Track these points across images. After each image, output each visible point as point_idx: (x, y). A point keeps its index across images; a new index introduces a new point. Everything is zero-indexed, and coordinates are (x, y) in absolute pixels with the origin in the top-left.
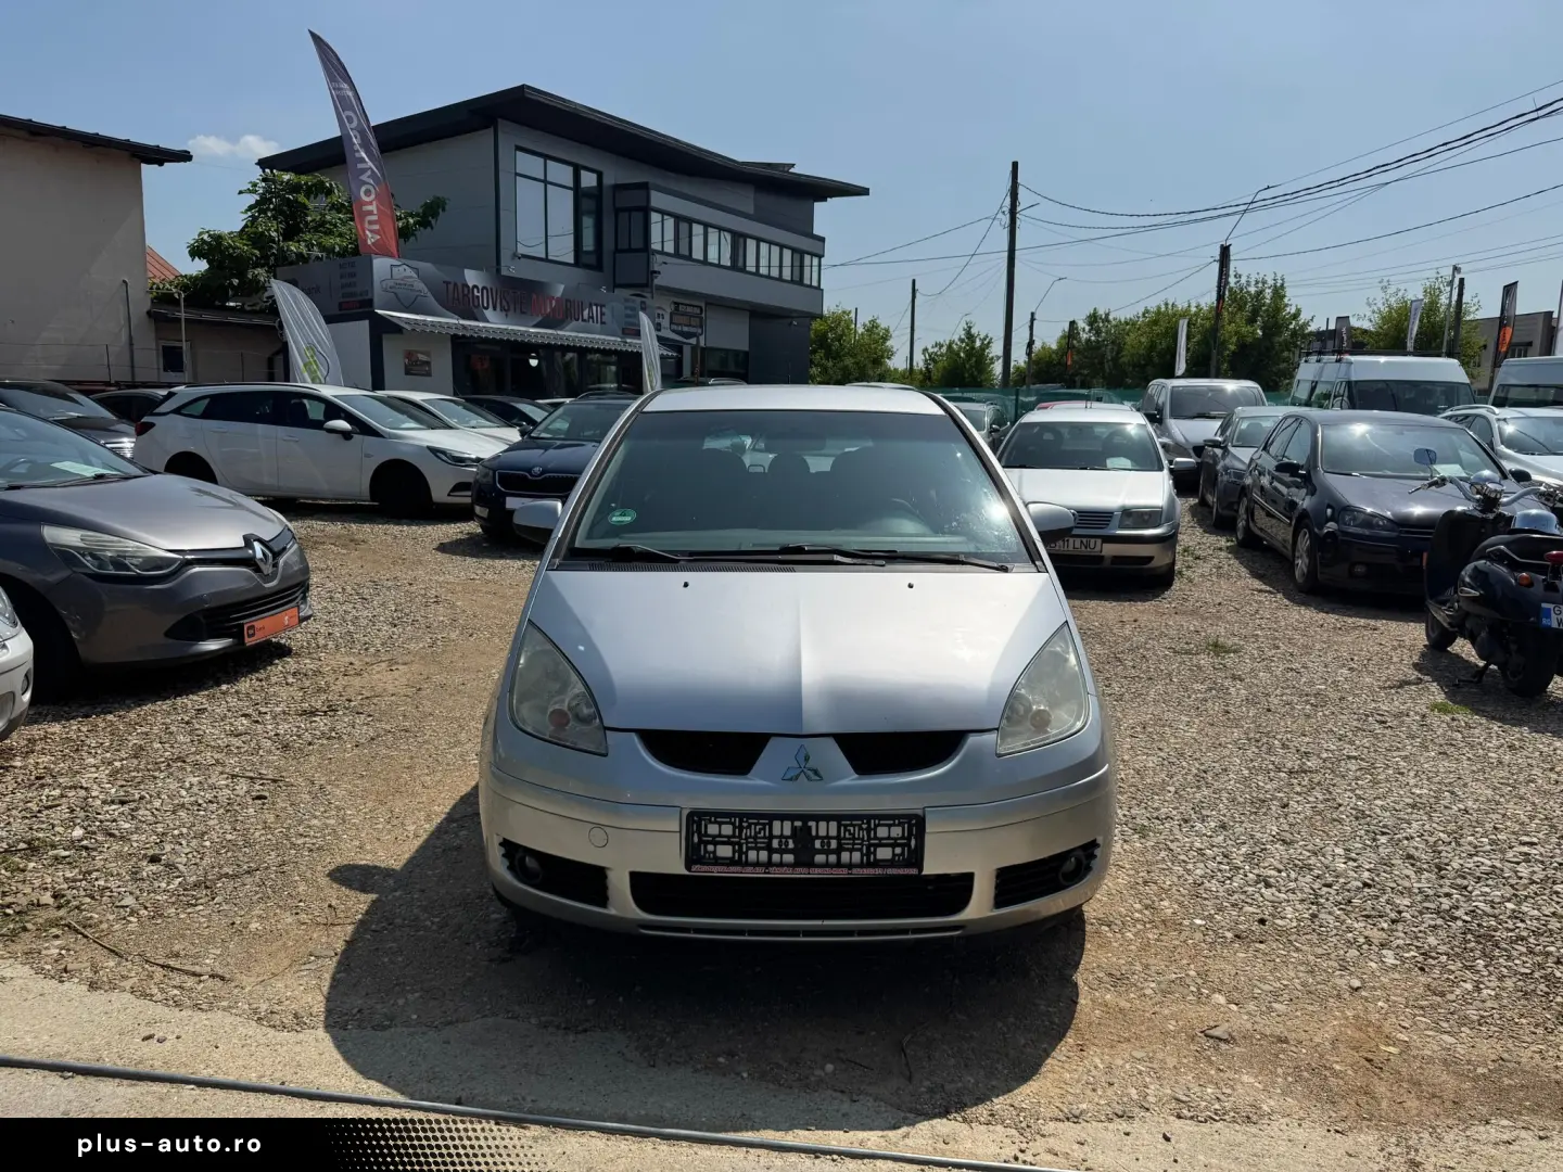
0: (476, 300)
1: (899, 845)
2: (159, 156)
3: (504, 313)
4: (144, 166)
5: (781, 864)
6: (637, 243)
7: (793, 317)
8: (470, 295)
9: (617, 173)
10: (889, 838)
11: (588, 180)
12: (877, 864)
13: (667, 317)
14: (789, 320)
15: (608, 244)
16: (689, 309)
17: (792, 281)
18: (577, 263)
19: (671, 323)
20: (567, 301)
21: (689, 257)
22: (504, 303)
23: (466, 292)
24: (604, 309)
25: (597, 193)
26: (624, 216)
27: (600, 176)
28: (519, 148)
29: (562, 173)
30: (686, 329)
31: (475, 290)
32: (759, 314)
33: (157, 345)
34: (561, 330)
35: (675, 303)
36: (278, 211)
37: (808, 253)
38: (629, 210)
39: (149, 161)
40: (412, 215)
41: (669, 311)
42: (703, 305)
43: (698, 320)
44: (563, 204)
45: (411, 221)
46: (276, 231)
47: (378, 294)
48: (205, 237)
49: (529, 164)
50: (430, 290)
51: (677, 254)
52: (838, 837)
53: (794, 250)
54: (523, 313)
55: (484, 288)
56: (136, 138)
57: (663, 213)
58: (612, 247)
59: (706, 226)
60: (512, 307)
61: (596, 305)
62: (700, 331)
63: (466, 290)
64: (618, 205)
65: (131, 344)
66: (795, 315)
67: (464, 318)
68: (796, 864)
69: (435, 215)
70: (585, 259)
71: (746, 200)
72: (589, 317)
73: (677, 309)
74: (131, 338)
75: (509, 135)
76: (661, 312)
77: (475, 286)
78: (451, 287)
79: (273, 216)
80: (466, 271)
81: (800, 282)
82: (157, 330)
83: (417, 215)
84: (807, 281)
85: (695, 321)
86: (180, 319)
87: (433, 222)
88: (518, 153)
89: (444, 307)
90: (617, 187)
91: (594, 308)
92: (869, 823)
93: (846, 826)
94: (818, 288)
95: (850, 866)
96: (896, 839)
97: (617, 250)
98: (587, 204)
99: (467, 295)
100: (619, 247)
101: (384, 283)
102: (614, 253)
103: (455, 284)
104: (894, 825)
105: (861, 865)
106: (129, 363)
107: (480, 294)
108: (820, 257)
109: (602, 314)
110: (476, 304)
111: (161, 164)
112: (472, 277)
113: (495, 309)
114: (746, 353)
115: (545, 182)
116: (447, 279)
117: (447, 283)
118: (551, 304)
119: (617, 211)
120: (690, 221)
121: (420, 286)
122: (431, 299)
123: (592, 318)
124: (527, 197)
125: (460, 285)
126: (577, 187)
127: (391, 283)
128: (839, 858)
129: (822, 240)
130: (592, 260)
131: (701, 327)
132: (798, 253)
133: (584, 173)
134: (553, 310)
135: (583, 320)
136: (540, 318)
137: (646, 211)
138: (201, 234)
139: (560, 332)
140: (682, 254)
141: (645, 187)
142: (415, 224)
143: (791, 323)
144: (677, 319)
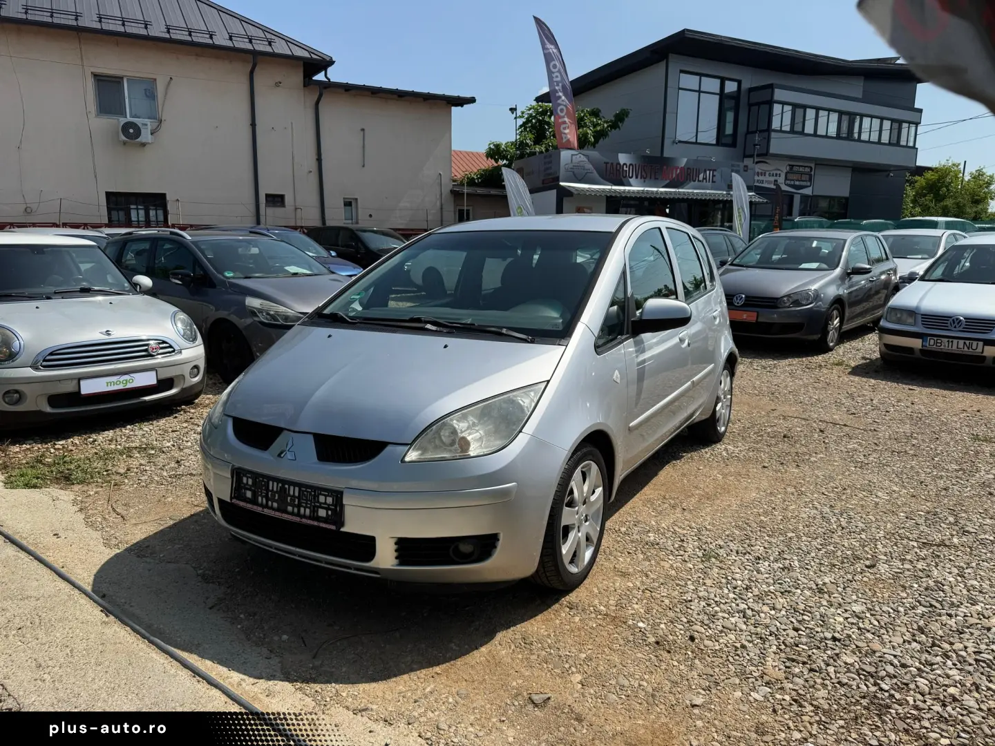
0: (625, 173)
1: (330, 509)
2: (460, 102)
3: (643, 180)
4: (453, 108)
5: (272, 508)
6: (763, 126)
7: (890, 171)
8: (621, 170)
9: (750, 79)
10: (325, 503)
11: (731, 87)
12: (318, 519)
13: (783, 176)
14: (887, 173)
15: (742, 129)
16: (801, 169)
17: (890, 144)
18: (719, 142)
19: (786, 179)
20: (688, 169)
21: (802, 133)
22: (643, 173)
23: (618, 168)
24: (715, 173)
25: (736, 97)
26: (755, 108)
27: (739, 83)
28: (682, 71)
29: (712, 85)
30: (797, 183)
31: (625, 166)
32: (859, 170)
33: (455, 208)
34: (682, 188)
35: (790, 165)
36: (533, 127)
37: (906, 122)
38: (759, 104)
39: (456, 105)
40: (607, 122)
41: (785, 171)
42: (813, 166)
43: (808, 176)
44: (711, 105)
45: (606, 125)
46: (530, 139)
47: (562, 173)
48: (492, 146)
49: (689, 81)
50: (595, 168)
51: (792, 131)
52: (299, 498)
53: (893, 121)
54: (656, 179)
55: (630, 165)
56: (448, 93)
57: (783, 103)
58: (745, 129)
59: (818, 109)
60: (649, 176)
61: (710, 170)
62: (809, 184)
63: (618, 166)
64: (751, 102)
65: (442, 209)
66: (892, 169)
67: (615, 185)
68: (278, 510)
69: (622, 120)
70: (724, 141)
71: (856, 87)
72: (703, 179)
73: (791, 169)
74: (442, 205)
75: (675, 63)
76: (778, 172)
77: (624, 164)
78: (609, 166)
79: (530, 130)
80: (620, 155)
81: (898, 144)
82: (455, 201)
83: (611, 121)
84: (903, 143)
85: (805, 177)
86: (464, 194)
87: (620, 125)
88: (681, 75)
89: (603, 178)
90: (751, 90)
91: (708, 172)
92: (315, 492)
93: (303, 491)
94: (914, 147)
95: (304, 516)
96: (329, 505)
97: (748, 132)
98: (729, 103)
99: (619, 170)
100: (750, 130)
101: (567, 166)
102: (746, 134)
103: (612, 164)
104: (328, 496)
105: (309, 518)
106: (440, 219)
107: (627, 169)
108: (917, 124)
109: (713, 176)
110: (625, 175)
111: (462, 106)
112: (623, 158)
113: (637, 177)
114: (846, 199)
115: (699, 92)
116: (607, 160)
117: (607, 163)
118: (677, 171)
119: (750, 105)
120: (805, 107)
121: (590, 166)
122: (596, 174)
123: (706, 179)
124: (686, 103)
125: (615, 164)
126: (722, 94)
127: (571, 166)
128: (299, 510)
129: (920, 111)
130: (729, 140)
131: (810, 180)
132: (898, 123)
133: (727, 83)
134: (677, 175)
135: (699, 181)
136: (668, 181)
137: (770, 103)
138: (490, 144)
139: (680, 190)
140: (796, 130)
141: (771, 87)
142: (608, 127)
143: (889, 175)
144: (790, 176)
